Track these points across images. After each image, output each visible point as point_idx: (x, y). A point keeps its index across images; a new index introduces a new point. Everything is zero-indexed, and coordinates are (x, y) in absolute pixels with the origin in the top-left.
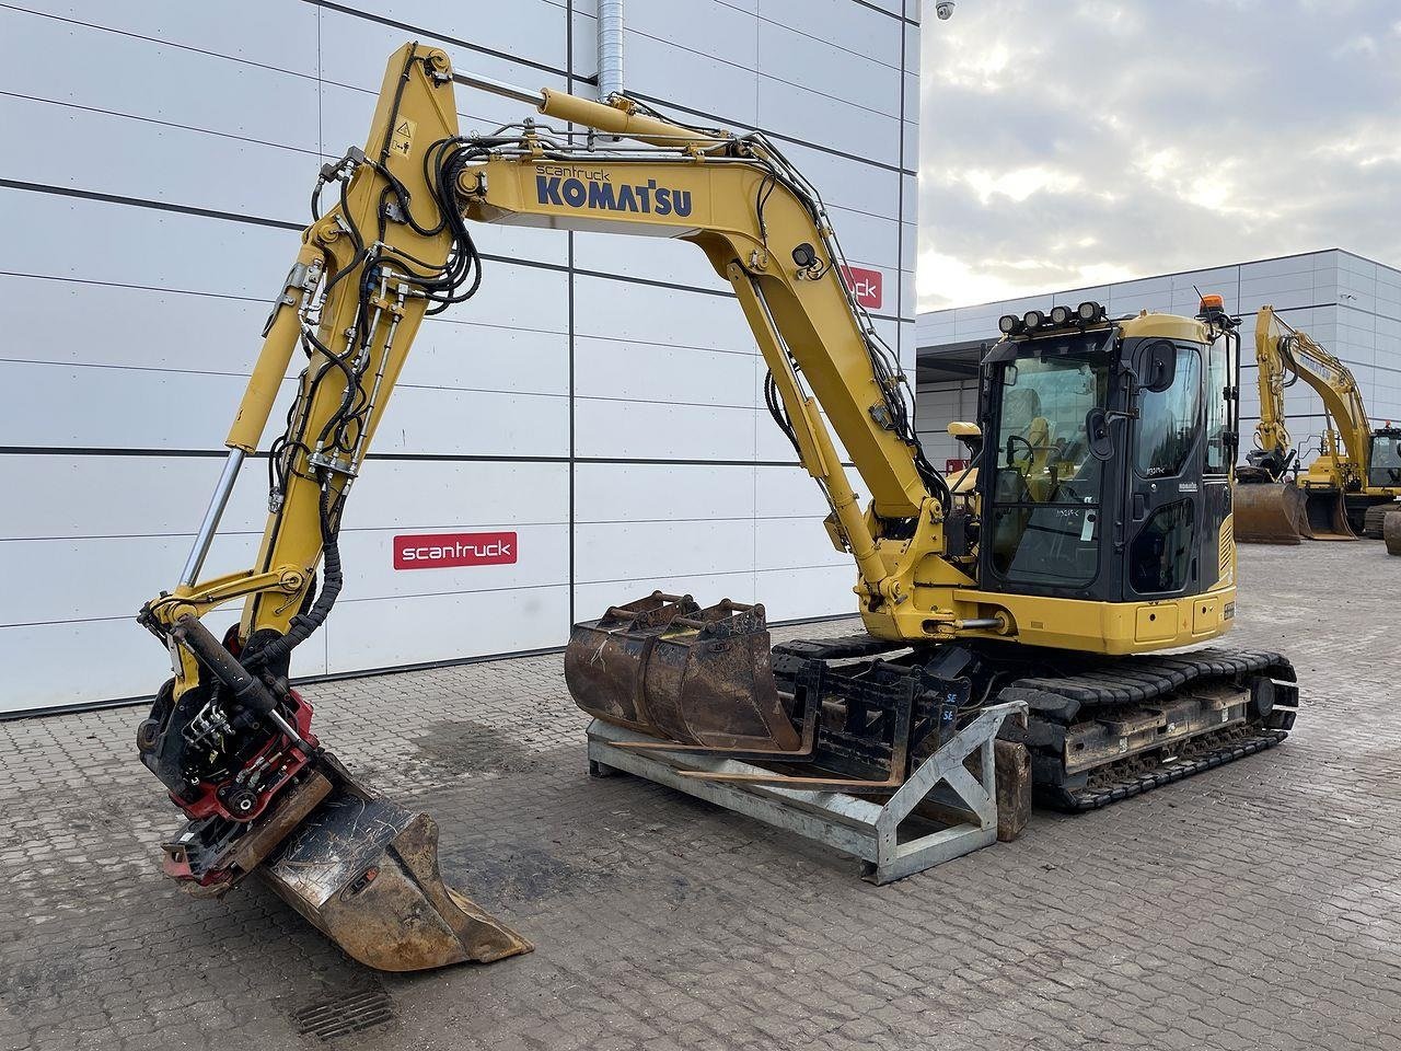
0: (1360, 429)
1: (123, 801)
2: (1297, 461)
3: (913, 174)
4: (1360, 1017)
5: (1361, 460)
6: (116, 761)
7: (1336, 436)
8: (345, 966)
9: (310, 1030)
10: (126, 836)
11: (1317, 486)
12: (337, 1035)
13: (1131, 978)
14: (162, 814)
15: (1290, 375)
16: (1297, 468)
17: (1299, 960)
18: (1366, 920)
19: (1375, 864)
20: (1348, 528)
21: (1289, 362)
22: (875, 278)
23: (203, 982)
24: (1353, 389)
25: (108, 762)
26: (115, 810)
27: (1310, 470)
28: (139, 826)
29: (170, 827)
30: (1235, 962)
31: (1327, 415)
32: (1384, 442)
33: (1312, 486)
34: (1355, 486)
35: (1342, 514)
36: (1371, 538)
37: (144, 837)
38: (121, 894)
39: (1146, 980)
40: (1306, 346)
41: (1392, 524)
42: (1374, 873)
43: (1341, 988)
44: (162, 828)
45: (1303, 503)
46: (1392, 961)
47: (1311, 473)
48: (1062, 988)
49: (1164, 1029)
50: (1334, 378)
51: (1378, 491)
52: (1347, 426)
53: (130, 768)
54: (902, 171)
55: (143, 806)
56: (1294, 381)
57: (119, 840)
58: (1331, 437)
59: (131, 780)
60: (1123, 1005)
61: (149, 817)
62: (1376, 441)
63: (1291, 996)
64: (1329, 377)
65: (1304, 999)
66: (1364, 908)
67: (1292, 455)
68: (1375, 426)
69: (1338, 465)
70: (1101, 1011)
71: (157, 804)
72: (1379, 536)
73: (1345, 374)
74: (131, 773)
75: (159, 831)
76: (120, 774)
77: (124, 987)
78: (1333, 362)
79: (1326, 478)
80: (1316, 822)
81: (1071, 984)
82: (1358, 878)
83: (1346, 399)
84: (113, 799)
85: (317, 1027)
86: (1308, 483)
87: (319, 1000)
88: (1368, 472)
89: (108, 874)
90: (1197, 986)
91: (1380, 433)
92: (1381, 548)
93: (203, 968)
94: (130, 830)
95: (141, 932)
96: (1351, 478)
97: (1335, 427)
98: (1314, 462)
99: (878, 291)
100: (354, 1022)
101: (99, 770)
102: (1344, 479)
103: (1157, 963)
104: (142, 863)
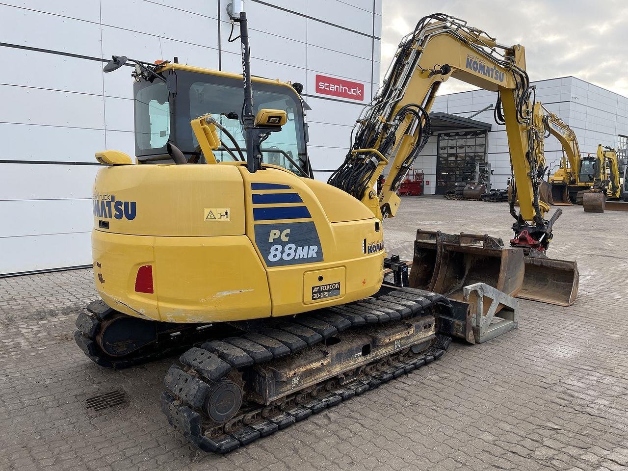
0: (577, 157)
1: (15, 316)
2: (549, 171)
3: (379, 39)
4: (523, 396)
5: (576, 171)
6: (13, 299)
7: (567, 160)
8: (108, 382)
9: (91, 407)
10: (16, 330)
11: (557, 182)
12: (103, 408)
13: (434, 381)
14: (32, 321)
15: (547, 133)
16: (549, 174)
17: (504, 374)
18: (535, 359)
19: (544, 337)
20: (569, 200)
21: (547, 127)
22: (361, 87)
23: (46, 389)
24: (574, 139)
25: (10, 300)
26: (11, 320)
27: (555, 175)
28: (21, 326)
29: (35, 327)
30: (478, 375)
31: (563, 151)
32: (587, 163)
33: (555, 182)
34: (574, 182)
35: (567, 194)
36: (579, 205)
37: (23, 331)
38: (12, 354)
39: (440, 382)
40: (555, 120)
41: (586, 198)
42: (544, 341)
43: (518, 385)
44: (32, 327)
45: (550, 189)
46: (541, 375)
47: (555, 176)
48: (405, 385)
49: (443, 400)
50: (566, 134)
51: (583, 184)
52: (571, 155)
53: (19, 302)
54: (373, 37)
55: (23, 318)
56: (549, 135)
57: (12, 332)
58: (564, 160)
59: (20, 307)
60: (428, 391)
61: (26, 323)
62: (583, 162)
63: (497, 388)
64: (564, 134)
65: (502, 389)
66: (535, 355)
67: (546, 168)
68: (583, 156)
69: (567, 173)
70: (419, 393)
71: (30, 317)
72: (580, 204)
73: (571, 132)
74: (19, 304)
75: (30, 328)
76: (14, 305)
77: (11, 391)
78: (566, 127)
79: (561, 178)
80: (524, 321)
81: (409, 383)
82: (535, 343)
83: (571, 144)
84: (11, 315)
85: (94, 406)
86: (553, 181)
87: (96, 396)
88: (579, 176)
89: (7, 346)
90: (460, 384)
91: (585, 159)
92: (582, 209)
93: (46, 383)
94: (18, 328)
95: (20, 369)
96: (572, 179)
97: (566, 156)
98: (557, 172)
99: (362, 93)
100: (110, 404)
101: (5, 303)
102: (569, 179)
103: (446, 375)
104: (22, 342)
